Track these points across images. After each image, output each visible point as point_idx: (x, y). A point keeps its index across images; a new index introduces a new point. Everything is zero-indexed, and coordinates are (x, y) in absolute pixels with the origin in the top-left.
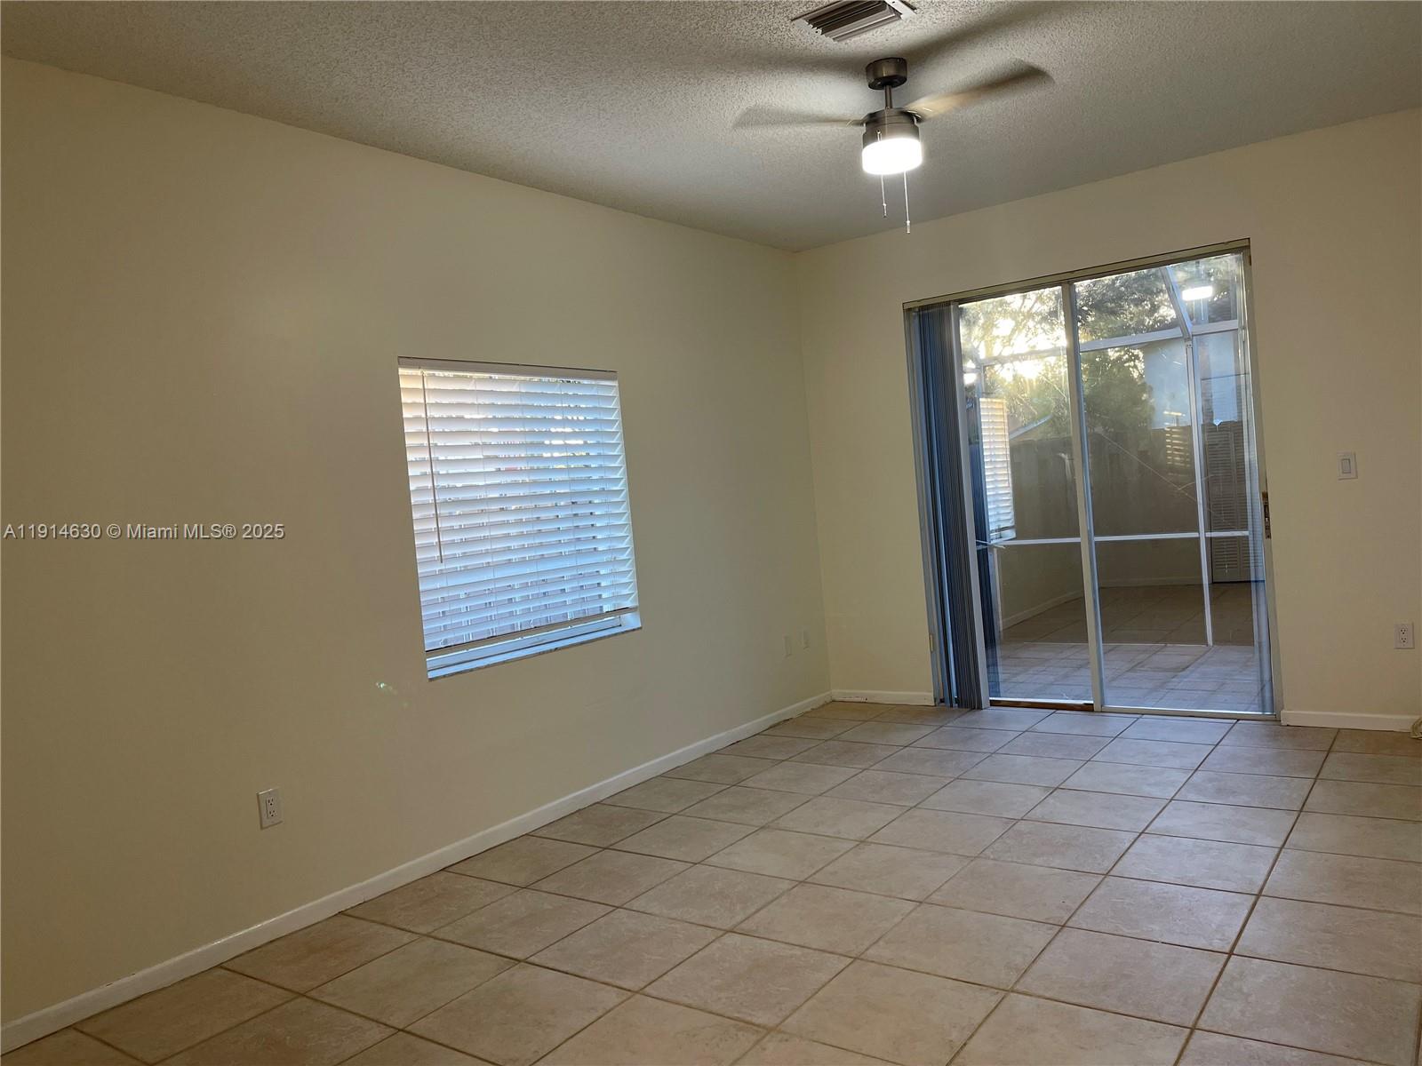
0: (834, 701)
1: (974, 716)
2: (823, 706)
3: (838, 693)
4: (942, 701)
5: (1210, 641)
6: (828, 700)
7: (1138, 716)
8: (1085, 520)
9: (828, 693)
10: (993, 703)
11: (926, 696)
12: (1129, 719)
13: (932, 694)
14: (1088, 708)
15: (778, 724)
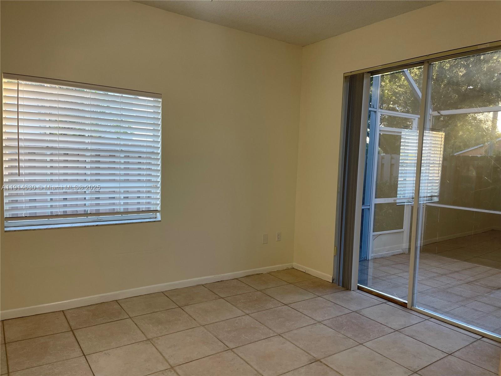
0: (293, 268)
2: (285, 269)
3: (295, 265)
7: (427, 318)
9: (292, 263)
10: (359, 288)
13: (331, 277)
14: (404, 305)
15: (252, 275)
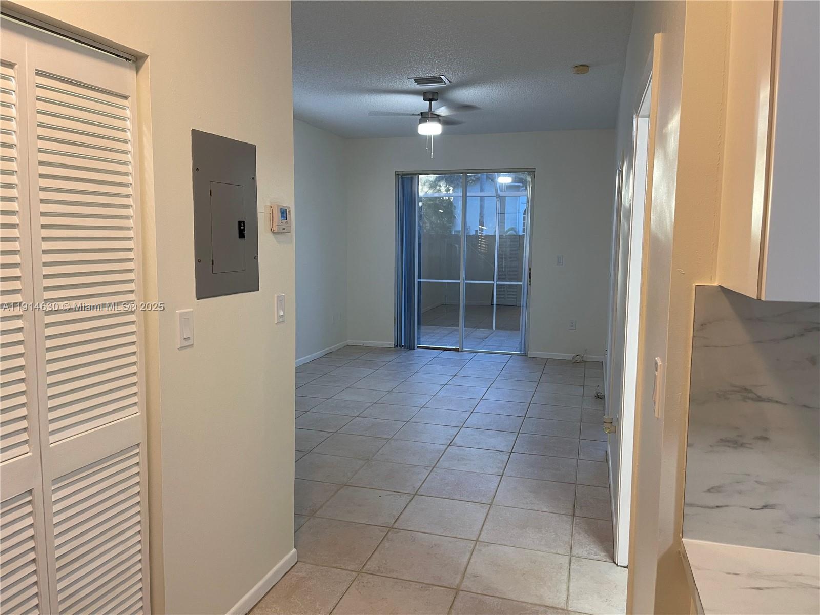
0: (348, 345)
1: (412, 352)
2: (344, 347)
3: (350, 342)
4: (397, 346)
5: (494, 328)
6: (346, 345)
7: (476, 353)
8: (463, 274)
10: (418, 347)
11: (391, 344)
12: (473, 354)
13: (394, 343)
14: (457, 350)
15: (328, 354)
